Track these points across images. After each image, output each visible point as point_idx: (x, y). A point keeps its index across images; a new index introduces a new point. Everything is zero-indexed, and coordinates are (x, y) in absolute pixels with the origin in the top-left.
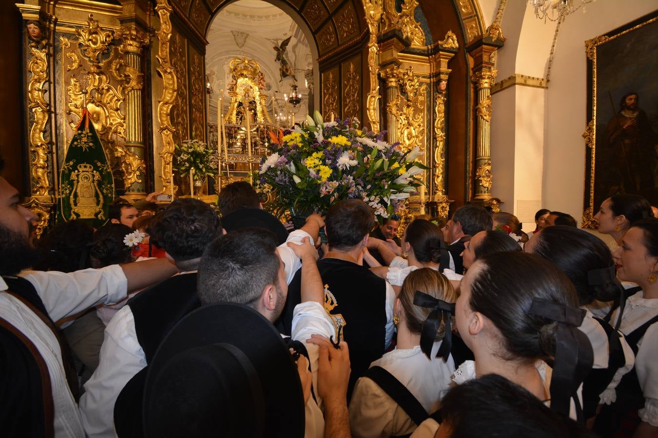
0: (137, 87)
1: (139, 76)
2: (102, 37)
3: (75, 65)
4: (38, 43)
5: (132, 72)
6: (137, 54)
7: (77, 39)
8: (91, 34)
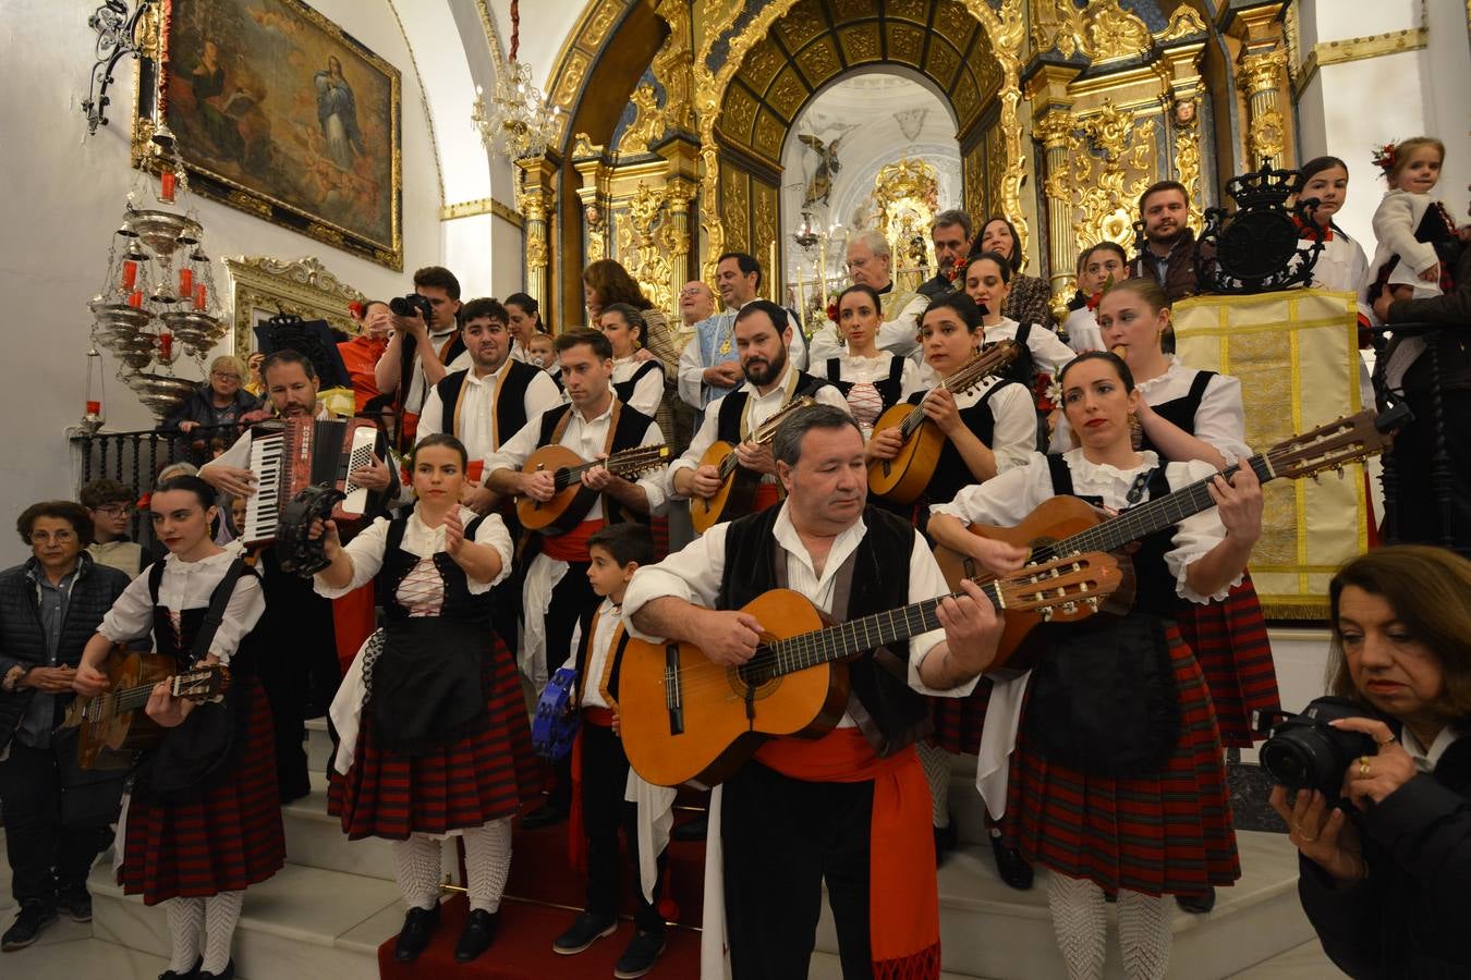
0: (682, 251)
1: (684, 238)
2: (652, 203)
3: (628, 242)
4: (595, 225)
5: (679, 236)
6: (685, 213)
7: (630, 211)
8: (641, 202)
